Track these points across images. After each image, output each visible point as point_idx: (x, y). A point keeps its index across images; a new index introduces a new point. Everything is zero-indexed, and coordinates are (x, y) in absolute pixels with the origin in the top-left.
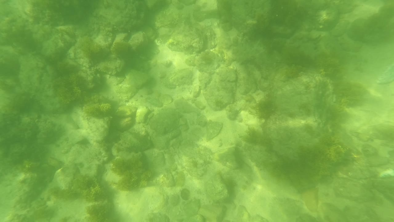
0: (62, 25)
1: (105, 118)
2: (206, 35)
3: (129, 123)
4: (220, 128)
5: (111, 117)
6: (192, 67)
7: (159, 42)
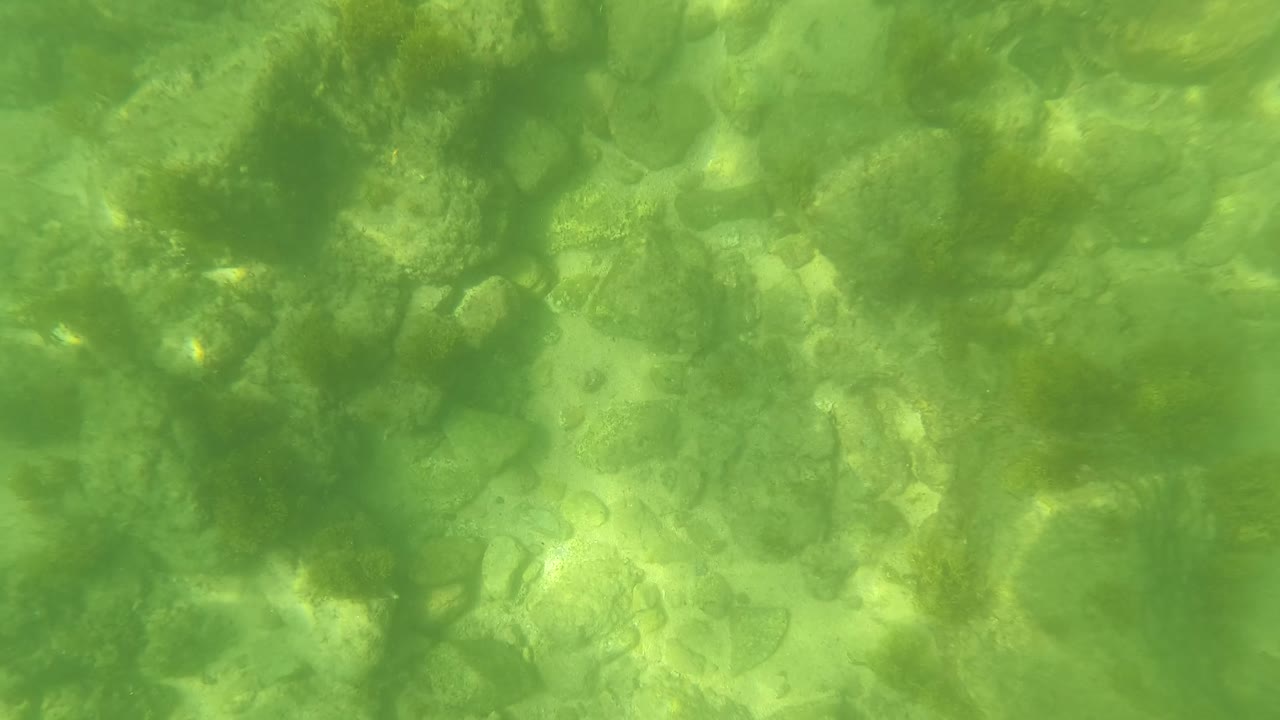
0: (225, 267)
1: (375, 604)
2: (724, 286)
3: (456, 604)
4: (780, 633)
5: (395, 597)
6: (676, 397)
7: (559, 303)
